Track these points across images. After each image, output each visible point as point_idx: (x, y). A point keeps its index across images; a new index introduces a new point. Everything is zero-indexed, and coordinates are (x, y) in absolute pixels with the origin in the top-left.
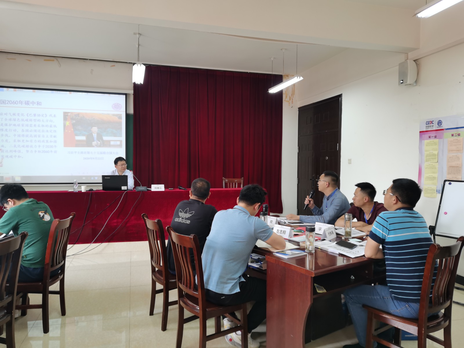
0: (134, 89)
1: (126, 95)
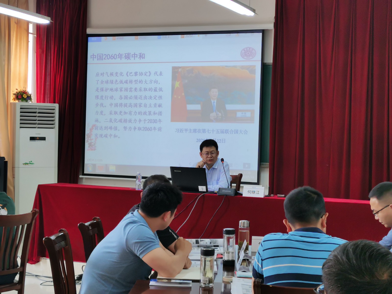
1: (263, 32)
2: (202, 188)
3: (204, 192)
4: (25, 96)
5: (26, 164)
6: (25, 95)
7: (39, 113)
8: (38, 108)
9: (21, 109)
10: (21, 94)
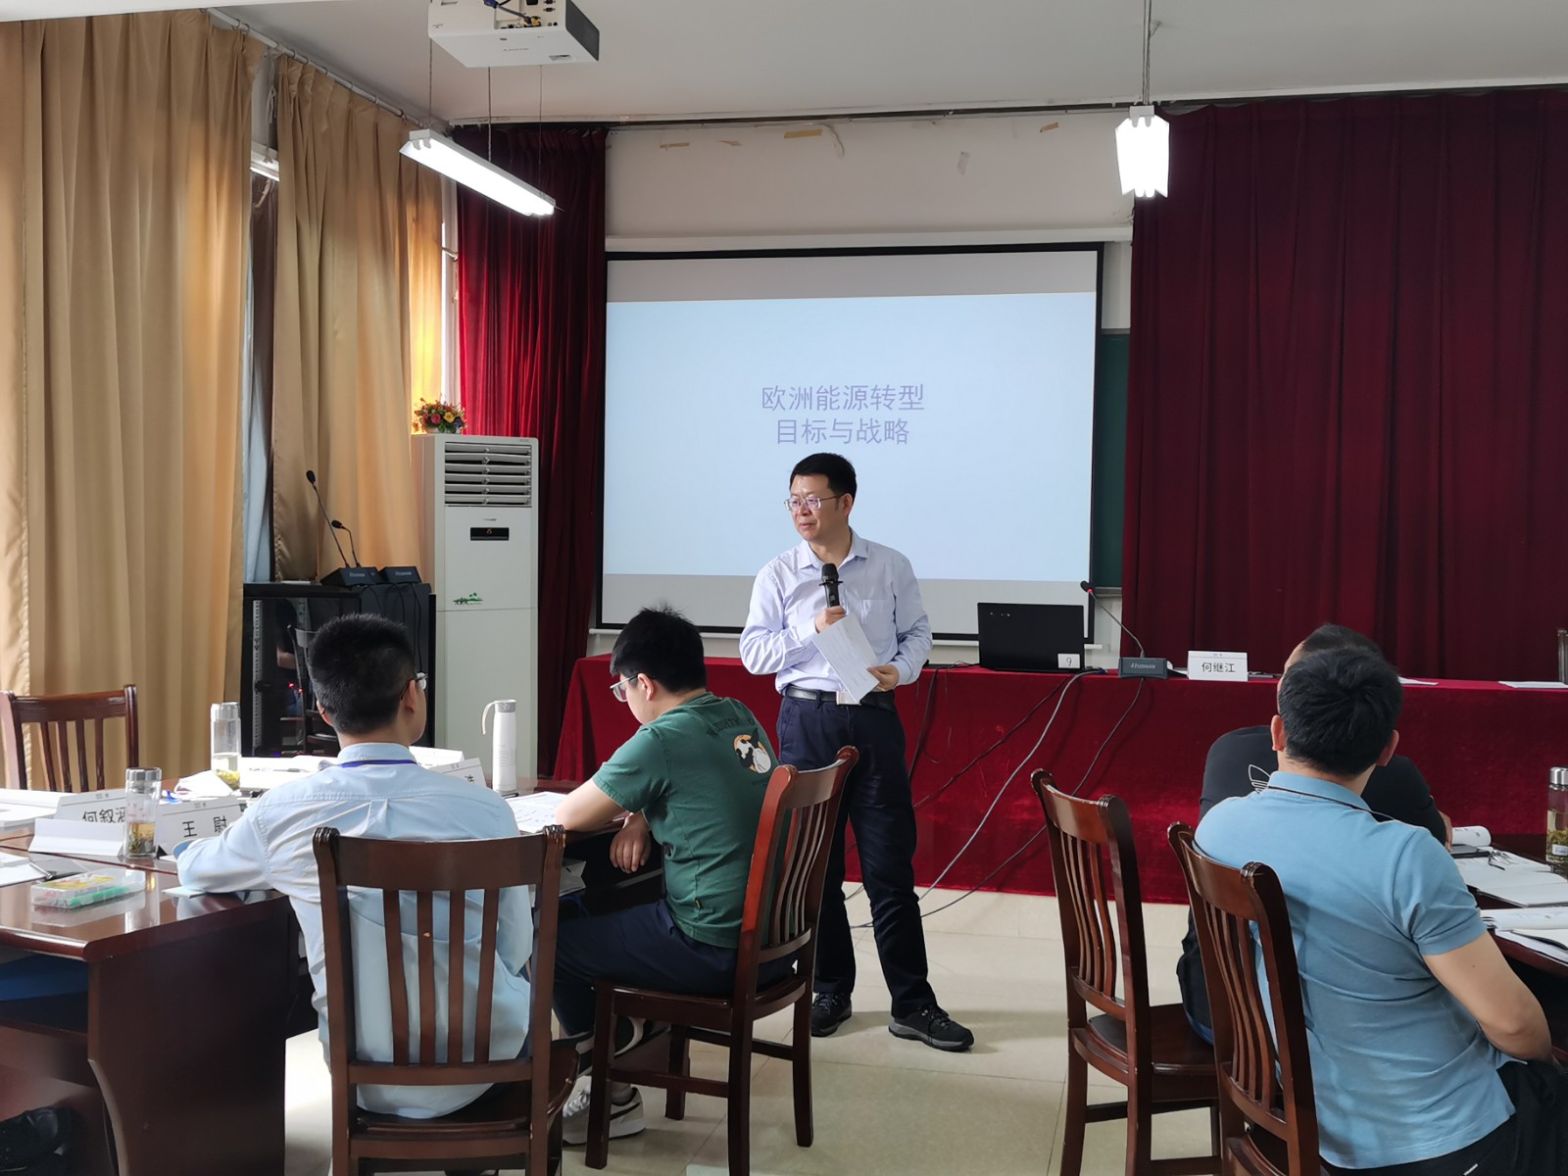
0: (1134, 219)
1: (1099, 247)
2: (1067, 660)
3: (1073, 671)
4: (449, 417)
5: (462, 601)
6: (449, 413)
7: (491, 463)
8: (488, 450)
9: (446, 451)
10: (437, 412)
